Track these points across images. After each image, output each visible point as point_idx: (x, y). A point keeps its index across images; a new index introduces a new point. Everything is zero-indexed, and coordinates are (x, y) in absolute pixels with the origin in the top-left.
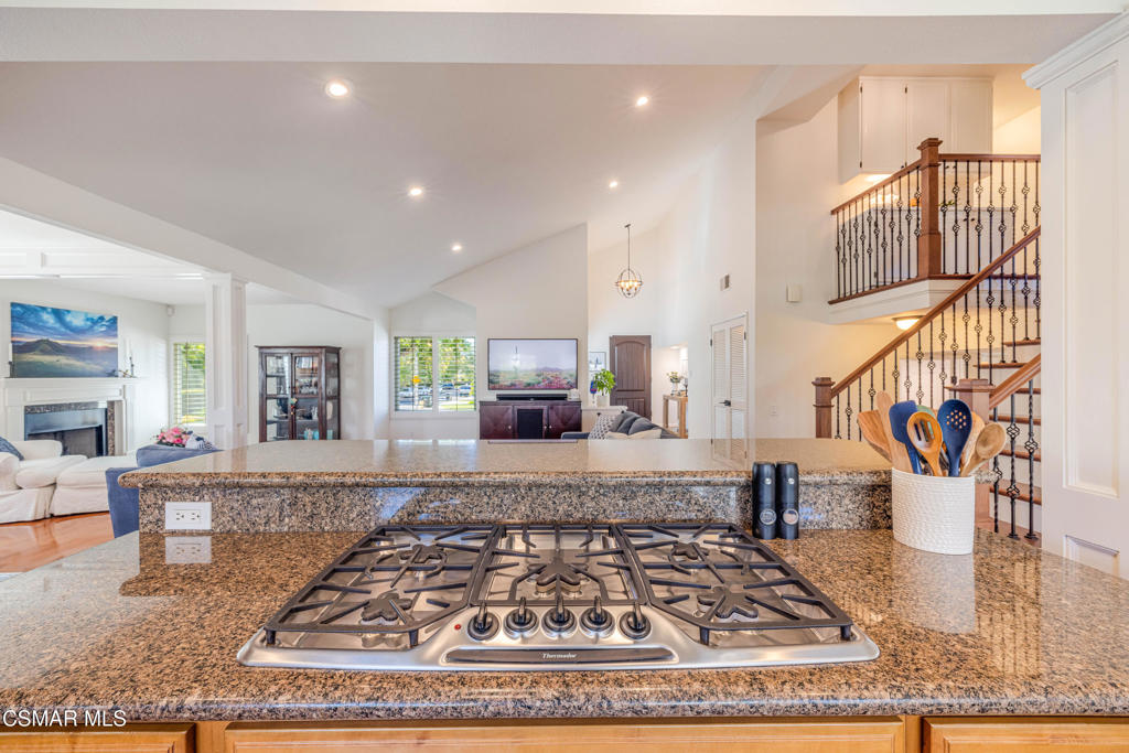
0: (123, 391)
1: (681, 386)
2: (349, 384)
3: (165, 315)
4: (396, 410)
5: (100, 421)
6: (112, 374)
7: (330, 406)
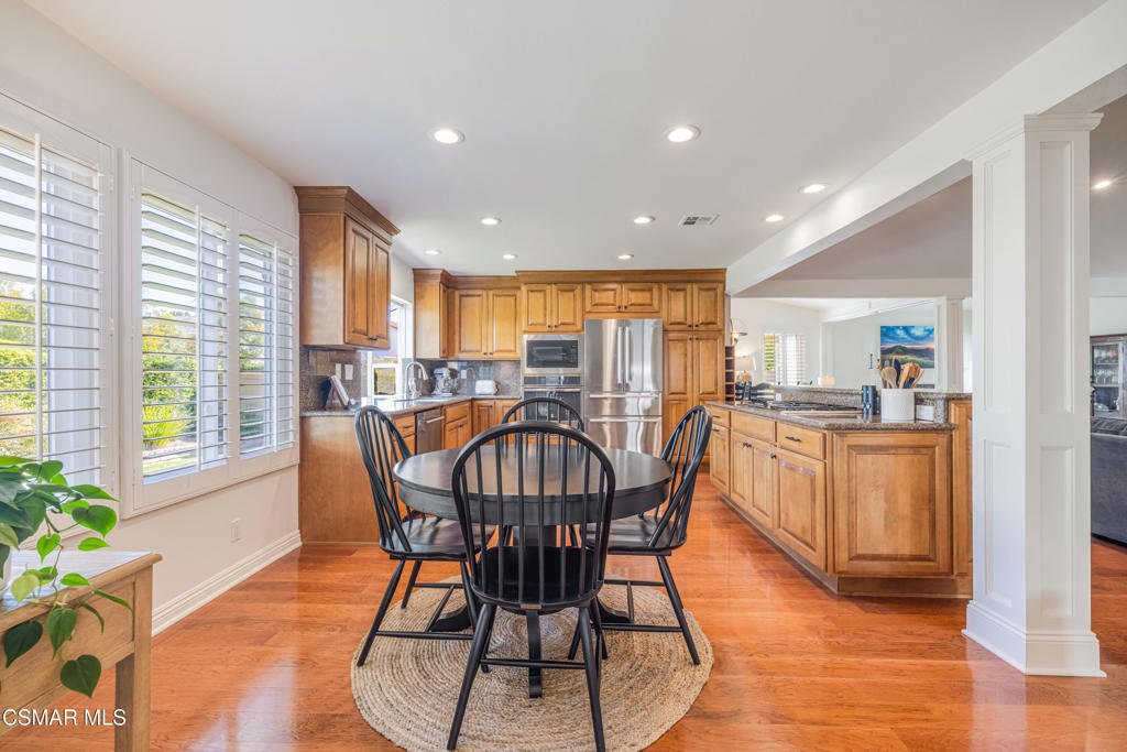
6: (931, 366)
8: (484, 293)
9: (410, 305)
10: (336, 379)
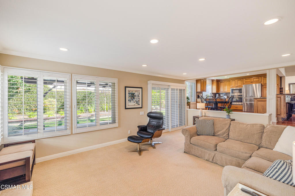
8: (224, 82)
9: (211, 85)
10: (200, 95)
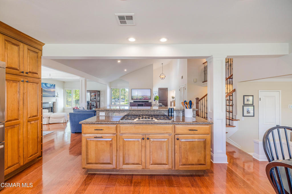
0: (56, 100)
1: (174, 99)
2: (102, 99)
3: (63, 83)
4: (111, 104)
5: (52, 106)
6: (54, 96)
7: (98, 103)
